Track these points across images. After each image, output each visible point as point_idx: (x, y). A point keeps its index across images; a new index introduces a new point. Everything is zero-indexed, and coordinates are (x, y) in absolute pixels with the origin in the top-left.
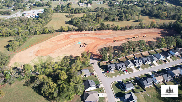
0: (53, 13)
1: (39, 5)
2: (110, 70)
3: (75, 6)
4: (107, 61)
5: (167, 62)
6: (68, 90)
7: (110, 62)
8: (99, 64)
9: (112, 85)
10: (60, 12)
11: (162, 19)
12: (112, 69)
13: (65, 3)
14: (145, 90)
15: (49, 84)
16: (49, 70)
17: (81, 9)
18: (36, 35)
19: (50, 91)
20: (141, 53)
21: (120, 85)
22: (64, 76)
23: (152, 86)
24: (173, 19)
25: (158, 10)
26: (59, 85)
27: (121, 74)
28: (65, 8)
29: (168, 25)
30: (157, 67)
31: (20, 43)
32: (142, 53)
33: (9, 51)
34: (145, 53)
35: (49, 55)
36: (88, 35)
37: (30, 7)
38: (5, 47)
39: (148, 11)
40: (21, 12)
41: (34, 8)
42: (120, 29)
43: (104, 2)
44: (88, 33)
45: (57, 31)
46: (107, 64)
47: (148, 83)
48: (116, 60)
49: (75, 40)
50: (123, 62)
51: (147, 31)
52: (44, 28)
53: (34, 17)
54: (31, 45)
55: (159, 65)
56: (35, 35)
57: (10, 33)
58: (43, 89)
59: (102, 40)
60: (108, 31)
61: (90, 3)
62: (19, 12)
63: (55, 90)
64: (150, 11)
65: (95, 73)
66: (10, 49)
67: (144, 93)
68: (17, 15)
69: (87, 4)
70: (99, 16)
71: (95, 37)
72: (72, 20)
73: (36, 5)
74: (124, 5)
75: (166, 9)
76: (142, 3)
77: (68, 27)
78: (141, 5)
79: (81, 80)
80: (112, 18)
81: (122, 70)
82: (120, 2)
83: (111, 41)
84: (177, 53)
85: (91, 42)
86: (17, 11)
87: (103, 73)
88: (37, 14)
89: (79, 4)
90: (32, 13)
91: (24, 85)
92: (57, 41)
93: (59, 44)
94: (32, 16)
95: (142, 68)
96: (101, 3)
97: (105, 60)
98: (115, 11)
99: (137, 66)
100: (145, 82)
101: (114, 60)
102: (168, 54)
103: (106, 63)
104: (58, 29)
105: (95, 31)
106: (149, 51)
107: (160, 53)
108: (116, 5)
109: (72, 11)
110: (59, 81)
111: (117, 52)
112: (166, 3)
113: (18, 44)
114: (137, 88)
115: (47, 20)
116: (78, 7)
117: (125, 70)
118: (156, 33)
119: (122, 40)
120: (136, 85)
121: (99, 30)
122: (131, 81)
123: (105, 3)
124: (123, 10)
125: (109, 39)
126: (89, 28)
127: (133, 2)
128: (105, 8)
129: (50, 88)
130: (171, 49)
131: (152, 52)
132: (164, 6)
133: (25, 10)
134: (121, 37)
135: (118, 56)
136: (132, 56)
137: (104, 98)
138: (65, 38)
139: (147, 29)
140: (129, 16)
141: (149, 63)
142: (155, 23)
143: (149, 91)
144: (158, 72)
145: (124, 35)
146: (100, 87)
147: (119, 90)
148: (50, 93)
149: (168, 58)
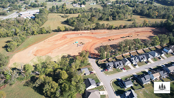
0: (49, 13)
1: (34, 6)
2: (109, 68)
3: (69, 6)
4: (105, 60)
5: (162, 59)
6: (70, 89)
7: (107, 60)
8: (97, 63)
9: (111, 82)
10: (56, 13)
11: (153, 18)
12: (110, 68)
13: (59, 4)
14: (143, 87)
15: (51, 84)
16: (50, 70)
17: (76, 10)
18: (34, 36)
19: (52, 90)
20: (136, 51)
21: (119, 83)
22: (65, 76)
23: (149, 82)
24: (163, 18)
25: (148, 10)
26: (60, 85)
27: (119, 72)
28: (60, 8)
29: (159, 24)
30: (153, 64)
31: (18, 43)
32: (138, 51)
33: (7, 51)
34: (140, 51)
35: (48, 55)
36: (84, 35)
37: (25, 8)
38: (3, 47)
39: (139, 11)
40: (17, 13)
41: (29, 9)
42: (115, 29)
43: (97, 2)
44: (84, 33)
45: (53, 31)
46: (105, 63)
47: (146, 80)
48: (113, 58)
49: (72, 40)
50: (120, 60)
51: (140, 29)
52: (41, 28)
53: (30, 18)
54: (29, 45)
55: (154, 62)
56: (32, 35)
57: (7, 34)
58: (44, 89)
59: (98, 39)
60: (103, 31)
61: (84, 3)
62: (15, 13)
63: (57, 89)
64: (141, 10)
65: (94, 72)
66: (8, 49)
67: (143, 90)
68: (13, 16)
69: (81, 4)
70: (94, 16)
71: (91, 37)
72: (67, 20)
73: (31, 6)
74: (116, 5)
75: (156, 9)
76: (133, 3)
77: (65, 27)
78: (132, 5)
79: (82, 79)
80: (106, 18)
81: (120, 68)
82: (112, 2)
83: (107, 40)
84: (171, 50)
85: (88, 42)
86: (13, 12)
87: (102, 71)
88: (33, 15)
89: (73, 4)
90: (28, 14)
91: (24, 85)
92: (55, 41)
93: (57, 43)
94: (28, 17)
95: (139, 66)
96: (94, 3)
97: (103, 59)
98: (108, 11)
99: (134, 64)
100: (143, 79)
101: (111, 58)
102: (162, 52)
103: (104, 61)
104: (54, 30)
105: (91, 31)
106: (144, 49)
107: (154, 51)
108: (109, 5)
109: (67, 11)
110: (60, 81)
111: (113, 50)
112: (155, 3)
113: (16, 45)
114: (136, 85)
115: (43, 21)
116: (72, 7)
117: (123, 68)
118: (148, 31)
119: (118, 39)
120: (135, 82)
121: (95, 30)
122: (130, 79)
123: (98, 4)
124: (115, 10)
125: (105, 38)
126: (85, 28)
127: (124, 2)
128: (98, 8)
129: (52, 88)
130: (164, 46)
131: (146, 50)
132: (154, 6)
133: (20, 10)
134: (116, 36)
135: (115, 55)
136: (128, 54)
137: (104, 96)
138: (62, 38)
139: (140, 28)
140: (122, 15)
141: (145, 60)
142: (147, 23)
143: (147, 88)
144: (154, 69)
145: (118, 34)
146: (100, 85)
147: (119, 88)
148: (52, 93)
149: (163, 55)
